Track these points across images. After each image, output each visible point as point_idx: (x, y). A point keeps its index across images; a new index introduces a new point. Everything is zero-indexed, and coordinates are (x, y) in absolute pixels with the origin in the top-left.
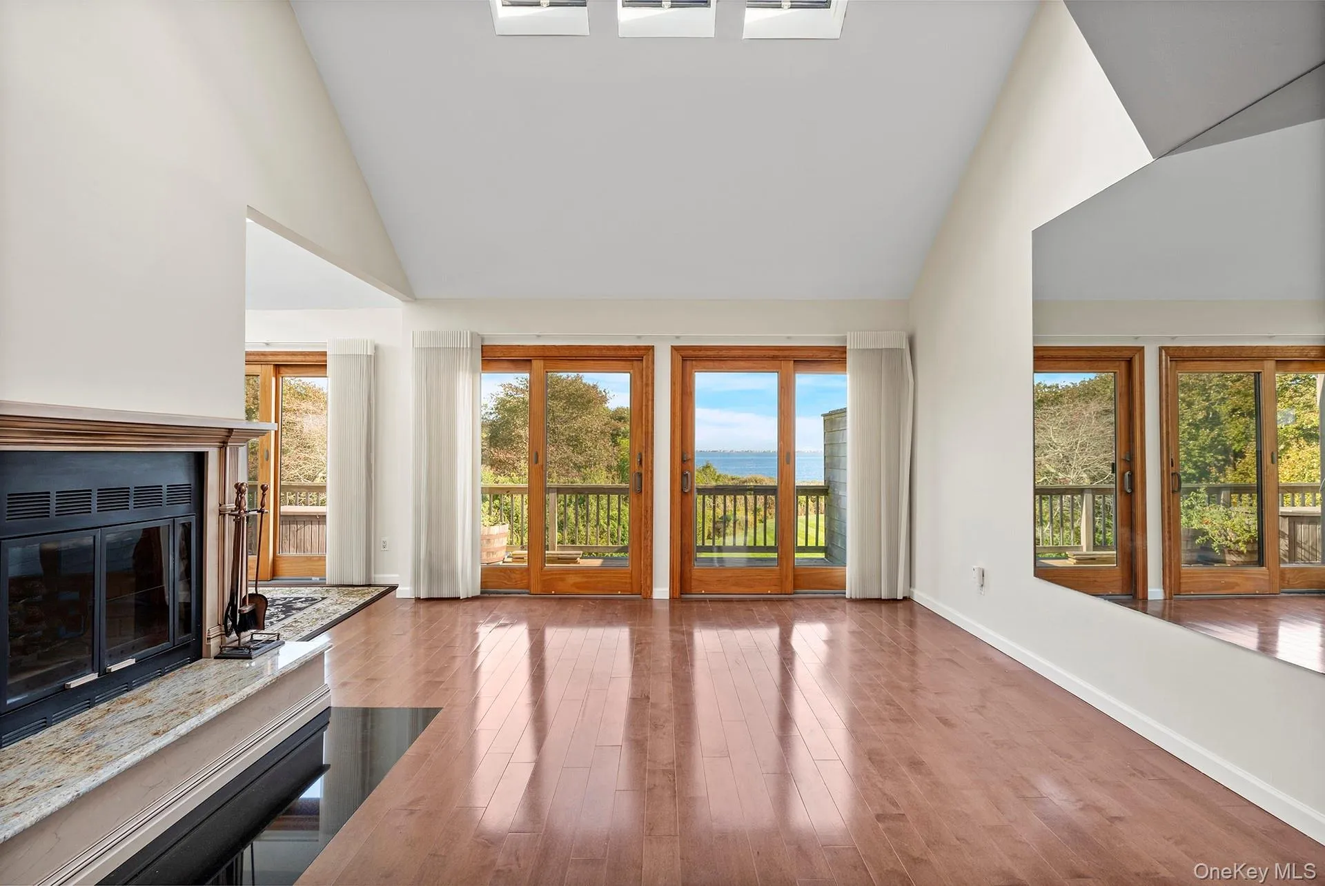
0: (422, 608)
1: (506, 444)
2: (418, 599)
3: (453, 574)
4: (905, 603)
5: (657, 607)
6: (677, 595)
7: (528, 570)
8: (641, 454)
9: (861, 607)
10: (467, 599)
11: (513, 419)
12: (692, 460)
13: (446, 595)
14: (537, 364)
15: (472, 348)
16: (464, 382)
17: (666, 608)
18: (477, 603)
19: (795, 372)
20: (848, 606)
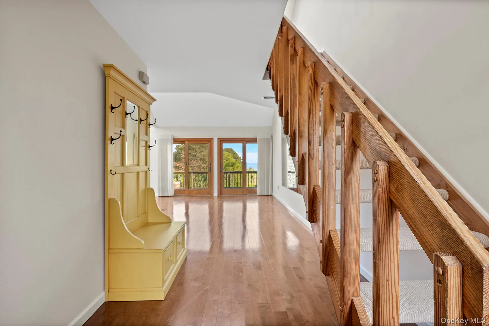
0: (160, 198)
1: (179, 160)
2: (159, 197)
3: (167, 191)
4: (271, 196)
5: (214, 198)
6: (219, 195)
7: (185, 190)
8: (211, 163)
9: (260, 197)
10: (171, 196)
11: (181, 152)
12: (223, 164)
13: (166, 195)
14: (186, 142)
15: (171, 139)
16: (169, 146)
17: (217, 198)
18: (173, 197)
19: (246, 143)
20: (258, 196)
